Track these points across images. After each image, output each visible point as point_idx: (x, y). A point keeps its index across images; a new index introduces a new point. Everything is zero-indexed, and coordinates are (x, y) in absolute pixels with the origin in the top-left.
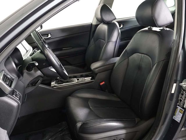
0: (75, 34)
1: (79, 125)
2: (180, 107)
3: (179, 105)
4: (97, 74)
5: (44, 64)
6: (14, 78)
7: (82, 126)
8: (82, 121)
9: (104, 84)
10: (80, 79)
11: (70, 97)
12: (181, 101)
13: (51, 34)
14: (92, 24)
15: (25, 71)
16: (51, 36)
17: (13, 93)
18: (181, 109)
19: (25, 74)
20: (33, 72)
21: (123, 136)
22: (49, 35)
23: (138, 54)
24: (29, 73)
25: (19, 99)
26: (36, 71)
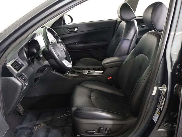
0: (100, 29)
1: (74, 109)
2: (159, 109)
3: (158, 107)
4: (106, 69)
5: (49, 56)
6: (24, 64)
7: (75, 110)
8: (77, 107)
9: (110, 79)
10: (91, 72)
11: (78, 86)
12: (160, 103)
13: (78, 28)
14: (117, 20)
15: (36, 60)
16: (77, 30)
17: (20, 75)
18: (159, 111)
19: (35, 62)
20: (41, 61)
21: (110, 126)
22: (76, 28)
23: (143, 54)
24: (39, 62)
25: (24, 81)
26: (44, 61)
